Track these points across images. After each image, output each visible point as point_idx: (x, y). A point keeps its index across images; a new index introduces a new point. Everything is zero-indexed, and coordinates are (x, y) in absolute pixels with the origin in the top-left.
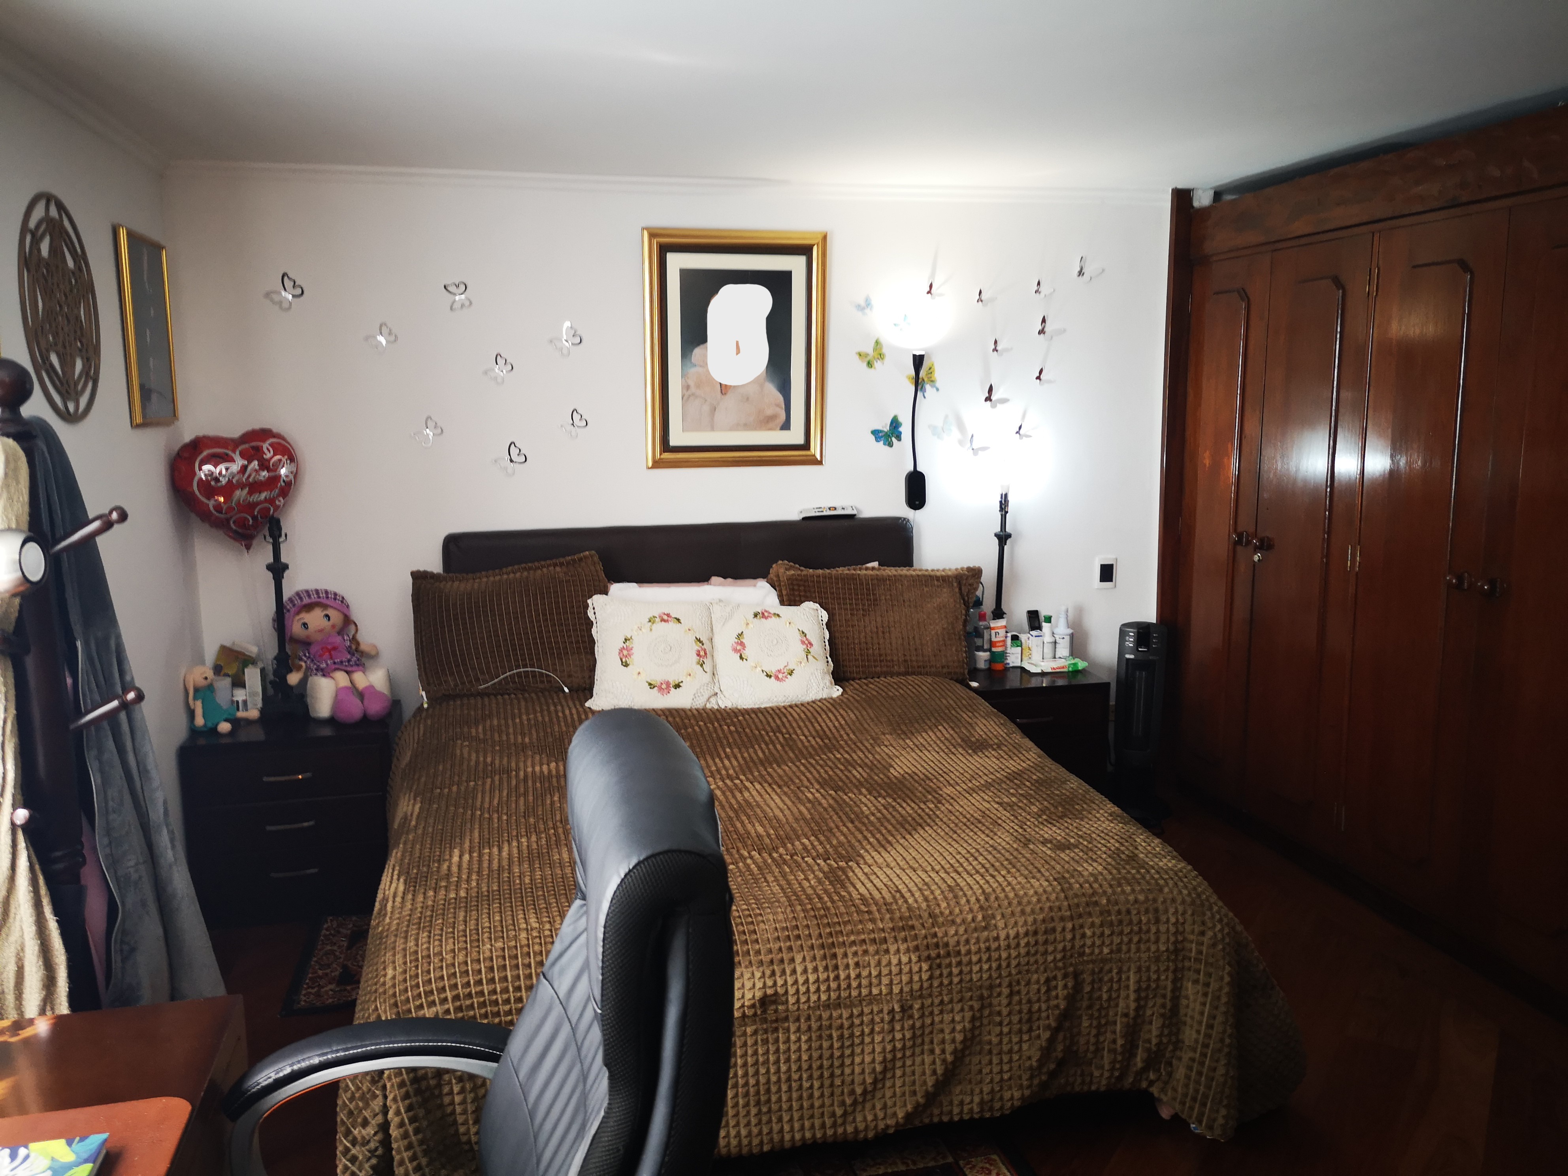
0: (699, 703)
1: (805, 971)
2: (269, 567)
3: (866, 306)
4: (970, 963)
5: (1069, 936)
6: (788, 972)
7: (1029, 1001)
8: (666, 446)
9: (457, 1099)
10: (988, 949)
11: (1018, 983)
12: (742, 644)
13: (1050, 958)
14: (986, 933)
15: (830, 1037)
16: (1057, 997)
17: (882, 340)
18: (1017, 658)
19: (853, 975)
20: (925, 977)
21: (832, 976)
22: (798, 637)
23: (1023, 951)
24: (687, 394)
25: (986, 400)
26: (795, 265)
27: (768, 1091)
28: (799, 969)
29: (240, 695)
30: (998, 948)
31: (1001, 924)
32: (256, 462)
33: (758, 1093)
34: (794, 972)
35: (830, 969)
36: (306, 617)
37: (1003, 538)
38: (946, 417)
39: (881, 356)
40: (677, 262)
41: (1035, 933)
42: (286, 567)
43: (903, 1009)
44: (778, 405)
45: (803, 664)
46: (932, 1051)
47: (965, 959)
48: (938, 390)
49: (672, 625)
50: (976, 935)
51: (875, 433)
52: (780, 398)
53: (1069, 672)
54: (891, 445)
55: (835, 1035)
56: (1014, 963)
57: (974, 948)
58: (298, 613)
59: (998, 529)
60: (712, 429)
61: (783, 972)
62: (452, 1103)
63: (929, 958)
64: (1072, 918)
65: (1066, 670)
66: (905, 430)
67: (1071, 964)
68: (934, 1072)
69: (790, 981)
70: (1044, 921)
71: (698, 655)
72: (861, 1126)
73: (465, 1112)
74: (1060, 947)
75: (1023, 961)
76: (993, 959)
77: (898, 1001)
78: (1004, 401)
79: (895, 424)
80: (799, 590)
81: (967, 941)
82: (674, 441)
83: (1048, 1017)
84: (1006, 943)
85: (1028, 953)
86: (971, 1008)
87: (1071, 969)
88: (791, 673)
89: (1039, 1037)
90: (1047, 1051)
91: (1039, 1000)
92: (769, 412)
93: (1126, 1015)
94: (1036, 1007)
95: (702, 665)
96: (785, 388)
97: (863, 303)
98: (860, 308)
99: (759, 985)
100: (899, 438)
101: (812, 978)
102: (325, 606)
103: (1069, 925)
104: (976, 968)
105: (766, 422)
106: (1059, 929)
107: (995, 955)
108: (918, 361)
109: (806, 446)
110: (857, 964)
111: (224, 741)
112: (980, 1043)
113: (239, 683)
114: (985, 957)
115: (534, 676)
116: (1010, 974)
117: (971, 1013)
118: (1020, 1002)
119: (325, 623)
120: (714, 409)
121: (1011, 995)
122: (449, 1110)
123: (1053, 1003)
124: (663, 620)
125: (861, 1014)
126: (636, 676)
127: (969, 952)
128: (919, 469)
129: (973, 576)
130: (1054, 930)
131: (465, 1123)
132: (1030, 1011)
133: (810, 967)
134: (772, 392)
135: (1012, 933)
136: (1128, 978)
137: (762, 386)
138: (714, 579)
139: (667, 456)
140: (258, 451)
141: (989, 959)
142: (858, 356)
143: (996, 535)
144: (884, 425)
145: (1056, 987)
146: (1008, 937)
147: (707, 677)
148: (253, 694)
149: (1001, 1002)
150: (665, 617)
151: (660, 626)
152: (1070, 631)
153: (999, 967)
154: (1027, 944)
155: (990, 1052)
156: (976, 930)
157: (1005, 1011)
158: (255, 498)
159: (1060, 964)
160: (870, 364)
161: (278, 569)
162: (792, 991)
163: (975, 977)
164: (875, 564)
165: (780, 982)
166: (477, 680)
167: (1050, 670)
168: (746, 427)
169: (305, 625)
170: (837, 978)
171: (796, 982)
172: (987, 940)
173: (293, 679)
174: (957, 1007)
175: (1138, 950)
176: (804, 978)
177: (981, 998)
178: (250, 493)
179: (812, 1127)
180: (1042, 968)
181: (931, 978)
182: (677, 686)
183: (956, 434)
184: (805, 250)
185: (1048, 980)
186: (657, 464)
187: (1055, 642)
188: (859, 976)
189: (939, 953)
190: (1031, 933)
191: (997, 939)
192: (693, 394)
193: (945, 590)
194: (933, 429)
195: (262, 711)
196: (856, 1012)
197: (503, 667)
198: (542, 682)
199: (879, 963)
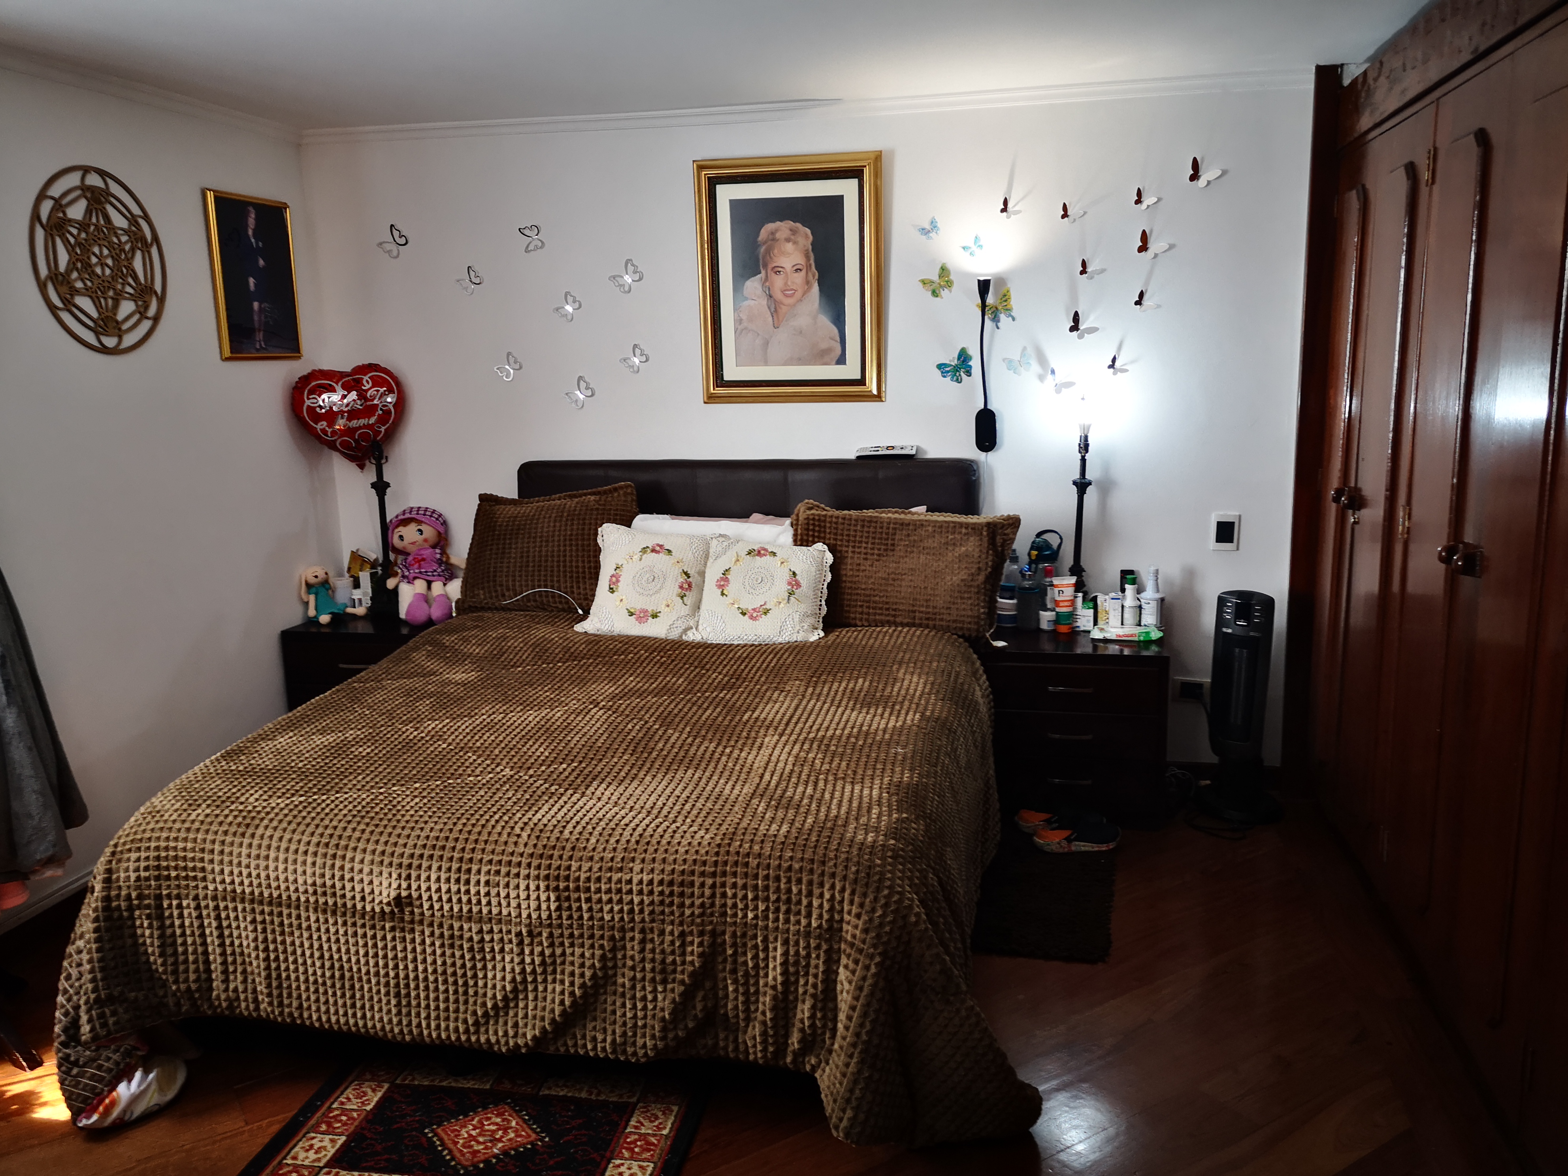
0: (674, 635)
1: (438, 880)
2: (373, 486)
3: (929, 230)
4: (600, 901)
5: (708, 892)
6: (423, 878)
7: (663, 952)
8: (719, 380)
9: (147, 932)
10: (619, 891)
11: (652, 930)
12: (726, 580)
13: (688, 912)
14: (620, 875)
15: (461, 947)
16: (692, 953)
17: (949, 266)
18: (1088, 621)
19: (482, 893)
20: (553, 907)
21: (463, 889)
22: (787, 576)
23: (657, 899)
24: (740, 327)
25: (1072, 329)
26: (847, 188)
27: (407, 986)
28: (433, 877)
29: (357, 594)
30: (630, 892)
31: (637, 867)
32: (354, 393)
33: (397, 985)
34: (428, 878)
35: (462, 882)
36: (403, 530)
37: (1082, 486)
38: (1025, 349)
39: (949, 284)
40: (726, 194)
41: (671, 883)
42: (388, 485)
43: (530, 933)
44: (832, 339)
45: (782, 605)
46: (562, 982)
47: (595, 897)
48: (1014, 319)
49: (662, 556)
50: (609, 875)
51: (940, 366)
52: (835, 331)
53: (1140, 642)
54: (959, 381)
55: (465, 946)
56: (647, 911)
57: (604, 887)
58: (397, 526)
59: (1077, 476)
60: (766, 363)
61: (418, 878)
62: (143, 935)
63: (556, 889)
64: (714, 875)
65: (1136, 639)
66: (975, 364)
67: (711, 922)
68: (562, 1002)
69: (424, 887)
70: (683, 872)
71: (681, 587)
72: (493, 1039)
73: (152, 945)
74: (698, 902)
75: (658, 909)
76: (625, 901)
77: (526, 926)
78: (1092, 330)
79: (964, 357)
80: (814, 530)
81: (599, 880)
82: (728, 376)
83: (683, 972)
84: (639, 888)
85: (662, 903)
86: (602, 947)
87: (709, 928)
88: (766, 612)
89: (673, 990)
90: (680, 1009)
91: (673, 953)
92: (824, 345)
93: (774, 988)
94: (670, 959)
95: (682, 597)
96: (839, 319)
97: (928, 227)
98: (925, 232)
99: (394, 885)
100: (969, 373)
101: (444, 888)
102: (420, 522)
103: (709, 881)
104: (607, 908)
105: (819, 357)
106: (697, 884)
107: (626, 898)
108: (984, 287)
109: (862, 382)
110: (487, 883)
111: (323, 630)
112: (615, 983)
113: (357, 585)
114: (615, 898)
115: (553, 597)
116: (643, 921)
117: (601, 952)
118: (653, 951)
119: (418, 537)
120: (766, 343)
121: (643, 941)
122: (141, 941)
123: (689, 958)
124: (653, 551)
125: (491, 931)
126: (618, 603)
127: (599, 890)
128: (989, 407)
129: (1010, 525)
130: (692, 884)
131: (153, 954)
132: (663, 961)
133: (443, 876)
134: (826, 323)
135: (646, 878)
136: (775, 949)
137: (815, 318)
138: (756, 516)
139: (721, 391)
140: (359, 382)
141: (620, 901)
142: (921, 285)
143: (1075, 483)
144: (951, 358)
145: (692, 943)
146: (641, 882)
147: (685, 610)
148: (365, 594)
149: (633, 949)
150: (658, 548)
151: (650, 557)
152: (1158, 596)
153: (631, 911)
154: (661, 893)
155: (623, 995)
156: (610, 869)
157: (637, 958)
158: (354, 423)
159: (698, 920)
160: (935, 294)
161: (381, 487)
162: (425, 896)
163: (607, 917)
164: (922, 509)
165: (414, 886)
166: (503, 595)
167: (1114, 637)
168: (801, 361)
169: (401, 537)
170: (468, 892)
171: (429, 889)
172: (619, 881)
173: (391, 583)
174: (588, 943)
175: (787, 921)
176: (437, 886)
177: (612, 938)
178: (349, 419)
179: (447, 1028)
180: (677, 921)
181: (558, 909)
182: (655, 616)
183: (1035, 368)
184: (856, 173)
185: (682, 934)
186: (711, 399)
187: (1140, 607)
188: (488, 894)
189: (568, 886)
190: (666, 883)
191: (630, 882)
192: (746, 328)
193: (972, 539)
194: (1010, 364)
195: (369, 609)
196: (486, 928)
197: (527, 586)
198: (561, 602)
199: (507, 885)
